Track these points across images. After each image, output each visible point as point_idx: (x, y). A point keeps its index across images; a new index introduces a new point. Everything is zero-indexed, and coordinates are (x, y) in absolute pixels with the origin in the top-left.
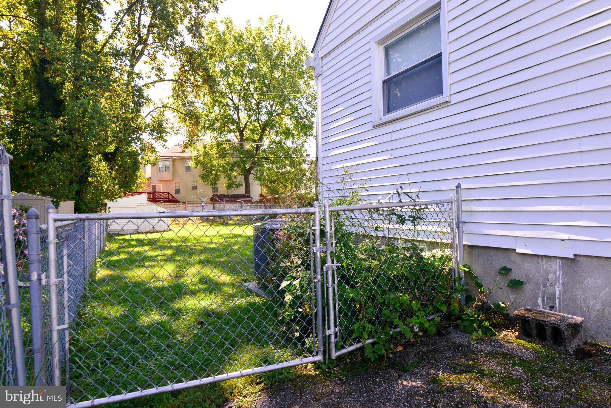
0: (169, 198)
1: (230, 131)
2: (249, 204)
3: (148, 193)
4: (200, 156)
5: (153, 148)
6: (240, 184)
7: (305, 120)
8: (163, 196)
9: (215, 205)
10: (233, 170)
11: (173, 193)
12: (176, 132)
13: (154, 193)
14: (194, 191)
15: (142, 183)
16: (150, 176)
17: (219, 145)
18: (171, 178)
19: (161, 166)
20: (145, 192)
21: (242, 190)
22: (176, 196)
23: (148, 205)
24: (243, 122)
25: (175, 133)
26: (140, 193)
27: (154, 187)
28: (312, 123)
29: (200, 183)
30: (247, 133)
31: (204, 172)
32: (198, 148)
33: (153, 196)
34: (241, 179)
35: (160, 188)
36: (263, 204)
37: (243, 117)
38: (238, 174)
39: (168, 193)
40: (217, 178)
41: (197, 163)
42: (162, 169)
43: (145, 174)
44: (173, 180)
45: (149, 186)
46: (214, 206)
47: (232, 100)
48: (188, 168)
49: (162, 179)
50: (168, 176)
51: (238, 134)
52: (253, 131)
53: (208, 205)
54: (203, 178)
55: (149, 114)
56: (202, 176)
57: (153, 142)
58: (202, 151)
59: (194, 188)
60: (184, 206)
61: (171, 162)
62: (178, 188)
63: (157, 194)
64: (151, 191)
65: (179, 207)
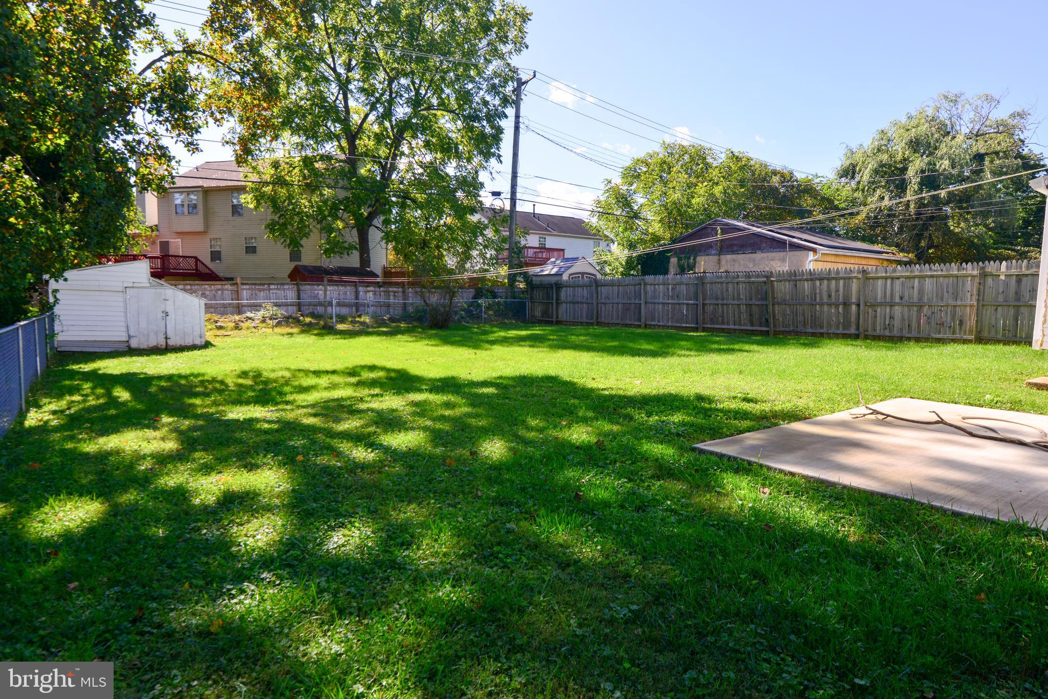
0: (196, 269)
1: (330, 136)
2: (372, 289)
3: (150, 258)
4: (267, 183)
5: (161, 148)
6: (351, 247)
7: (485, 123)
8: (183, 264)
9: (302, 288)
10: (336, 218)
11: (206, 258)
12: (219, 116)
13: (165, 257)
14: (251, 257)
15: (139, 235)
16: (156, 223)
17: (307, 162)
18: (201, 229)
19: (178, 202)
20: (145, 256)
21: (354, 260)
22: (213, 266)
23: (152, 286)
24: (356, 119)
25: (216, 120)
26: (135, 258)
27: (165, 245)
28: (500, 130)
29: (264, 239)
30: (365, 143)
31: (276, 218)
32: (260, 168)
33: (163, 264)
34: (352, 237)
35: (178, 247)
36: (400, 290)
37: (357, 106)
38: (347, 225)
39: (196, 258)
40: (303, 231)
41: (260, 198)
42: (179, 210)
43: (144, 217)
44: (204, 233)
45: (153, 243)
46: (299, 291)
47: (334, 70)
48: (237, 210)
49: (180, 230)
50: (195, 223)
51: (344, 143)
52: (379, 138)
53: (286, 287)
54: (272, 231)
55: (149, 67)
56: (271, 227)
57: (161, 130)
58: (269, 173)
59: (251, 250)
60: (234, 288)
61: (201, 194)
62: (218, 249)
63: (172, 260)
64: (157, 253)
65: (222, 290)
